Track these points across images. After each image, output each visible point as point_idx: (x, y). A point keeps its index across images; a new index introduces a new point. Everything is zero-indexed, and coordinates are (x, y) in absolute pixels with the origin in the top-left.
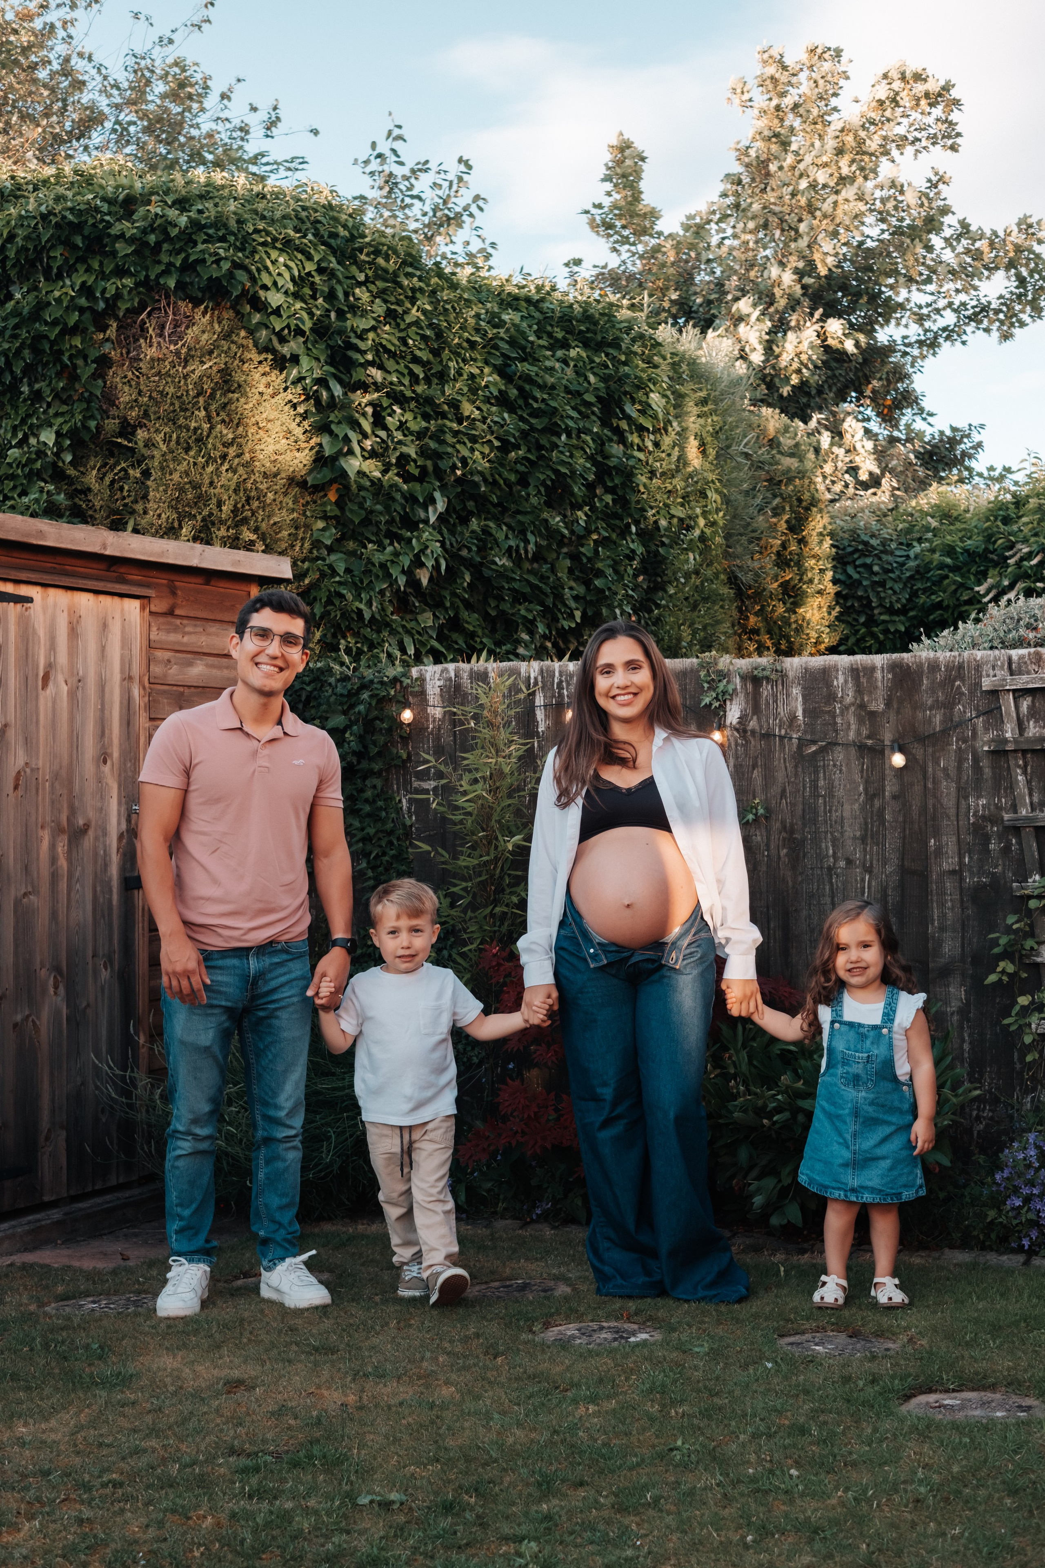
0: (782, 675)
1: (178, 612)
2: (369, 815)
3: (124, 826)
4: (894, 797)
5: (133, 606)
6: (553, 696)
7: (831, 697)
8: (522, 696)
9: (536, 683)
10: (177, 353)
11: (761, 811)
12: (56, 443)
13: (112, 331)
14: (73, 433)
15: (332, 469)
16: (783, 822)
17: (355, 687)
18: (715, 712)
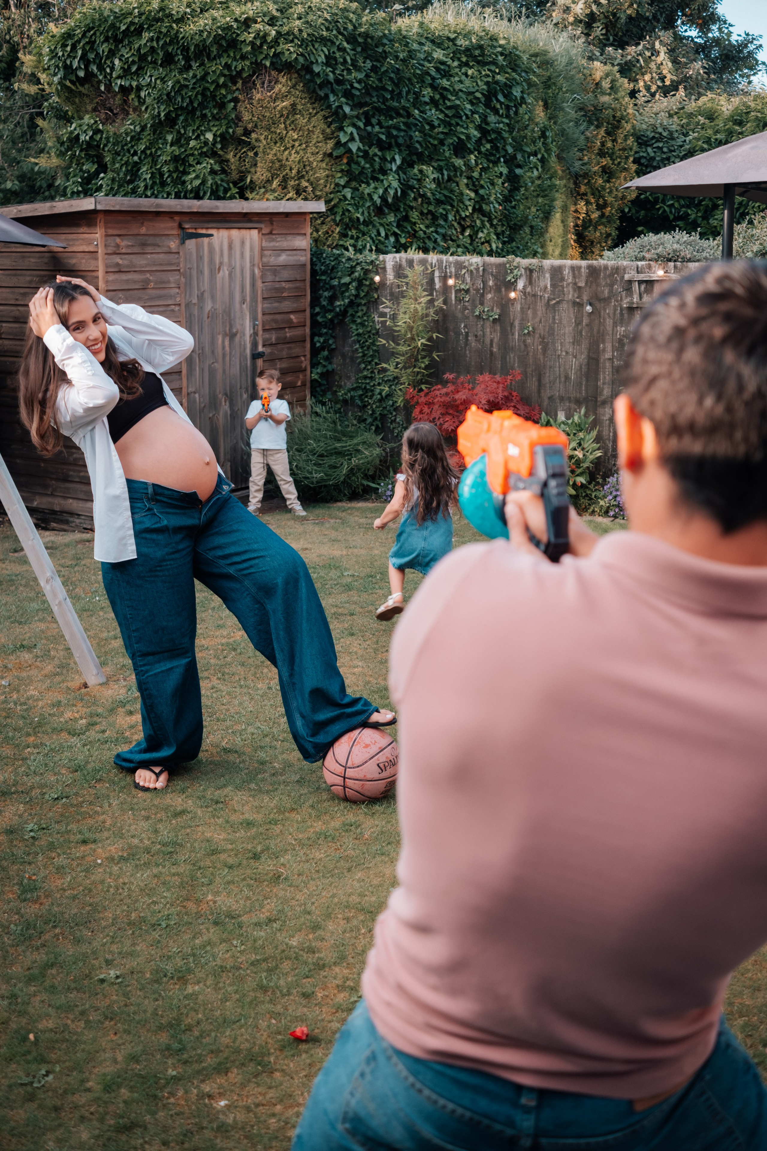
0: (541, 268)
1: (274, 232)
2: (360, 323)
3: (252, 331)
4: (587, 325)
5: (255, 232)
6: (444, 272)
7: (562, 279)
8: (429, 272)
9: (435, 266)
10: (271, 97)
11: (531, 329)
12: (214, 139)
13: (239, 85)
14: (222, 135)
15: (345, 148)
16: (540, 334)
17: (354, 264)
18: (513, 283)
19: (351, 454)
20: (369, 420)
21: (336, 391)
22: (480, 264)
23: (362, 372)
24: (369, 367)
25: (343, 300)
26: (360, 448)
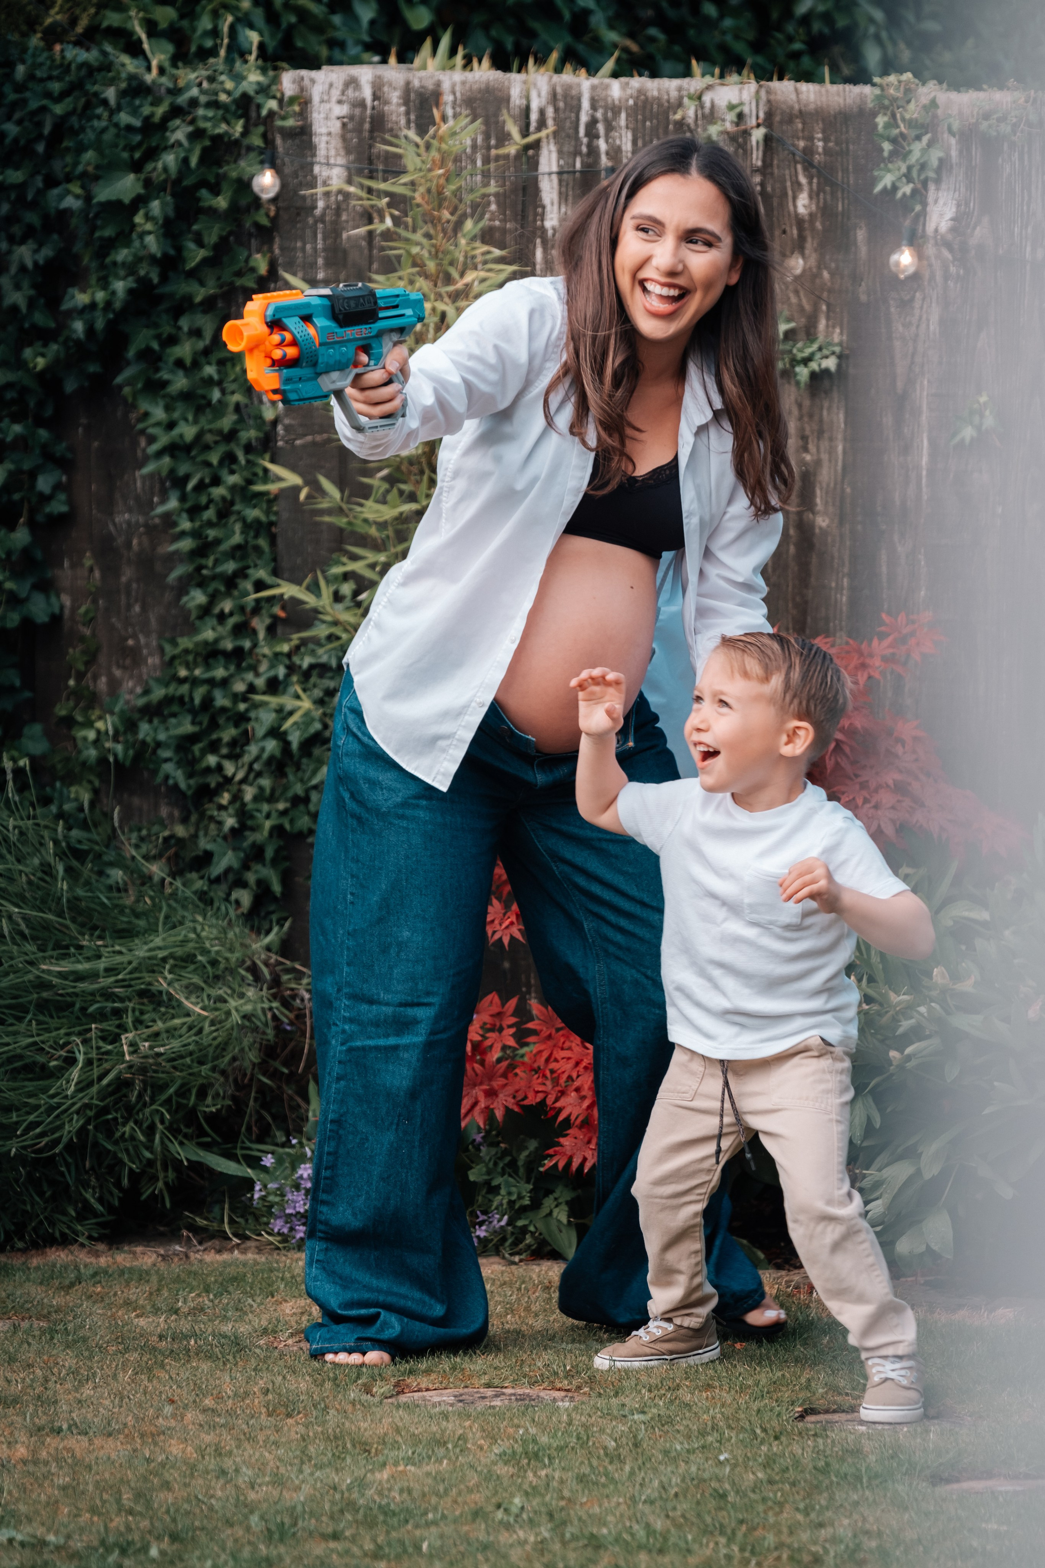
2: (186, 396)
6: (577, 152)
8: (511, 150)
9: (542, 123)
11: (989, 421)
17: (160, 111)
18: (906, 205)
19: (118, 1013)
20: (226, 860)
21: (69, 722)
22: (754, 113)
23: (193, 630)
24: (227, 606)
25: (104, 282)
26: (163, 983)
